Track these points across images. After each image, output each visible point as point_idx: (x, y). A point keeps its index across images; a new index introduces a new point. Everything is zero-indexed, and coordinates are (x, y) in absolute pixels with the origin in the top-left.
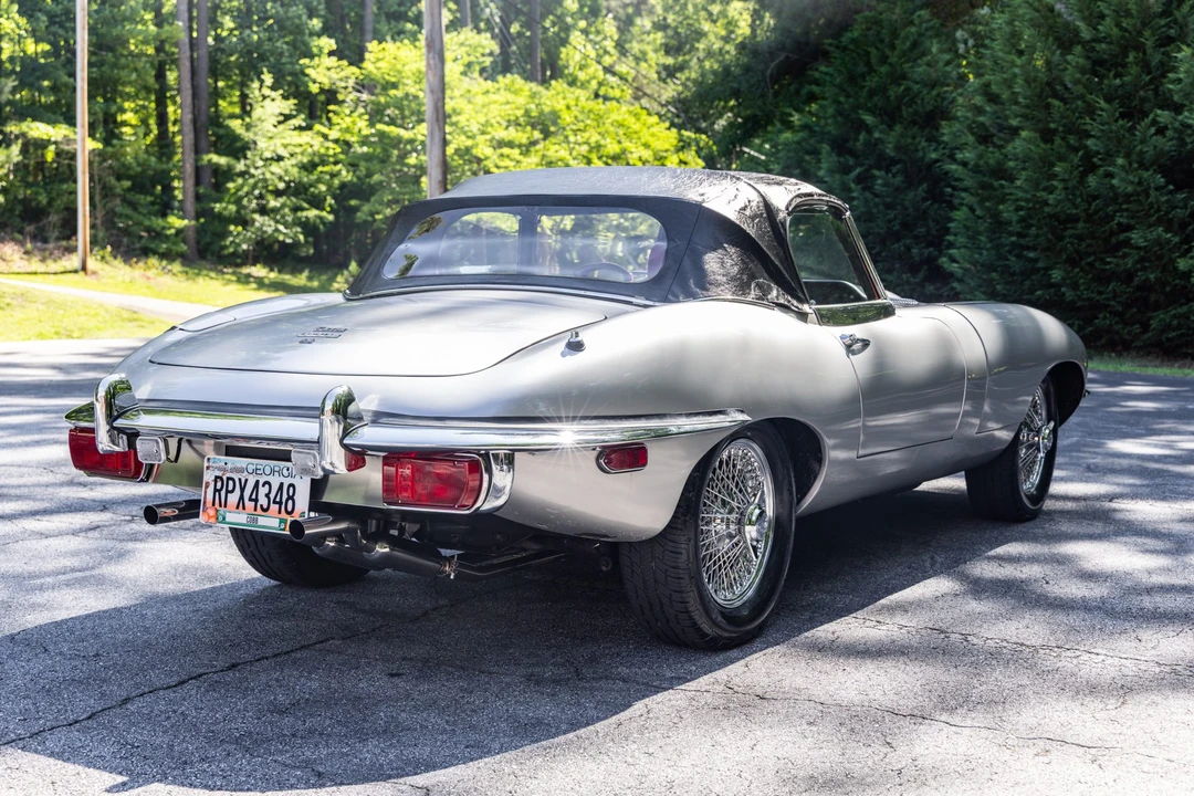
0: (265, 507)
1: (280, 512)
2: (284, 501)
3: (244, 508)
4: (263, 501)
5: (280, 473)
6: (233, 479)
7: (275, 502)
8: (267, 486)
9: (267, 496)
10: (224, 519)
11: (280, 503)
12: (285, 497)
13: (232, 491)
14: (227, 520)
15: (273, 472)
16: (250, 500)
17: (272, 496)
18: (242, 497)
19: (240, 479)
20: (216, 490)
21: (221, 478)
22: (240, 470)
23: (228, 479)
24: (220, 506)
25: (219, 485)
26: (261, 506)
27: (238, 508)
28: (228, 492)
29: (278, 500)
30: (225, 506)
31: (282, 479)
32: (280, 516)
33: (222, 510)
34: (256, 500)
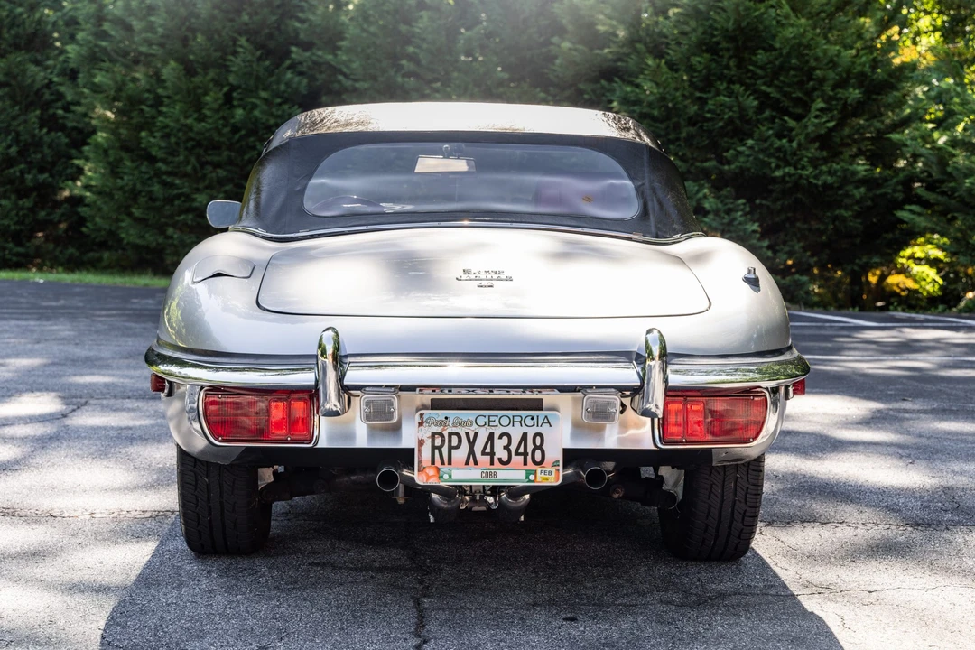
0: (505, 458)
1: (525, 463)
2: (529, 451)
3: (476, 463)
4: (501, 453)
5: (522, 422)
6: (458, 435)
7: (517, 453)
8: (505, 438)
9: (507, 448)
10: (450, 477)
11: (525, 454)
12: (530, 447)
13: (457, 447)
14: (453, 478)
15: (511, 422)
16: (484, 453)
17: (513, 448)
18: (471, 452)
19: (467, 434)
20: (433, 447)
21: (441, 435)
22: (469, 424)
23: (450, 434)
24: (443, 463)
25: (438, 442)
26: (500, 460)
27: (467, 463)
28: (451, 448)
29: (521, 450)
30: (450, 463)
31: (525, 429)
32: (526, 467)
33: (445, 468)
34: (492, 454)
